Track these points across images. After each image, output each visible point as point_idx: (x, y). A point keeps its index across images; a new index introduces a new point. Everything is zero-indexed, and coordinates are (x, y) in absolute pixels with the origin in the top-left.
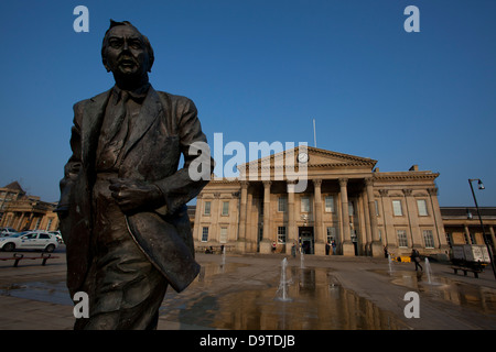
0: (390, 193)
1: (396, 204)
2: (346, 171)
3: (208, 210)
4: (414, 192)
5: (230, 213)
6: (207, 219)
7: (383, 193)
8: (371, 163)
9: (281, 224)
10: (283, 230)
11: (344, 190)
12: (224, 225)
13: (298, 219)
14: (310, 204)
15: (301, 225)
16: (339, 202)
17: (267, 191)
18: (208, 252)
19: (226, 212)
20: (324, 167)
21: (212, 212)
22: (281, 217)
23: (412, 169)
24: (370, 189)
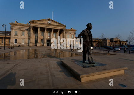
0: (67, 33)
1: (68, 35)
2: (59, 27)
3: (16, 34)
4: (72, 33)
5: (25, 35)
6: (16, 37)
7: (66, 33)
8: (65, 26)
9: (42, 39)
10: (42, 41)
11: (59, 32)
12: (23, 39)
13: (47, 38)
14: (50, 34)
15: (48, 39)
16: (57, 34)
17: (39, 30)
18: (18, 46)
19: (23, 34)
20: (55, 25)
21: (18, 34)
22: (42, 37)
23: (72, 28)
24: (64, 32)
